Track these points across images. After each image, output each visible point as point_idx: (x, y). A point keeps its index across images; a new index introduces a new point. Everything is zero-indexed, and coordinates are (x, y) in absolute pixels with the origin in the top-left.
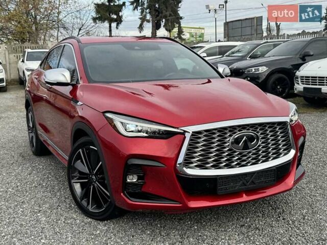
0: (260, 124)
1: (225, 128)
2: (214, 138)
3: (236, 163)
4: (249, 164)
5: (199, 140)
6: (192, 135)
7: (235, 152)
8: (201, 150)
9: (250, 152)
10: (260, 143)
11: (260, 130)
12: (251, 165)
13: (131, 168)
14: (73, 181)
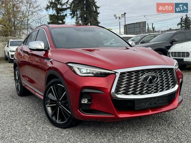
0: (158, 69)
1: (138, 71)
2: (133, 77)
3: (145, 91)
4: (153, 93)
5: (124, 78)
6: (120, 75)
7: (145, 85)
8: (125, 84)
9: (153, 85)
10: (158, 80)
11: (159, 72)
12: (154, 93)
13: (84, 95)
14: (47, 106)
